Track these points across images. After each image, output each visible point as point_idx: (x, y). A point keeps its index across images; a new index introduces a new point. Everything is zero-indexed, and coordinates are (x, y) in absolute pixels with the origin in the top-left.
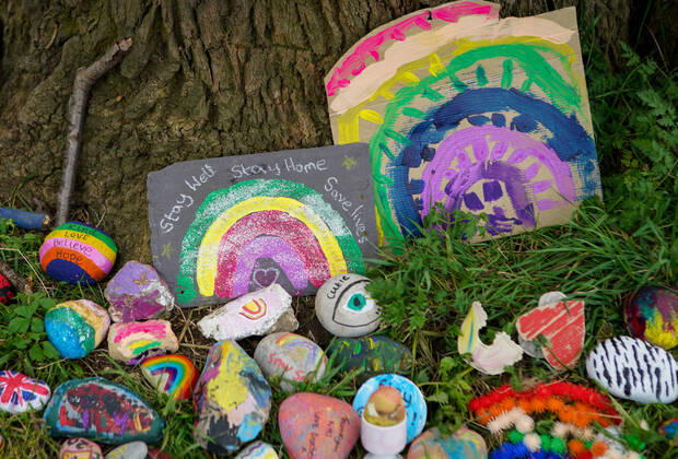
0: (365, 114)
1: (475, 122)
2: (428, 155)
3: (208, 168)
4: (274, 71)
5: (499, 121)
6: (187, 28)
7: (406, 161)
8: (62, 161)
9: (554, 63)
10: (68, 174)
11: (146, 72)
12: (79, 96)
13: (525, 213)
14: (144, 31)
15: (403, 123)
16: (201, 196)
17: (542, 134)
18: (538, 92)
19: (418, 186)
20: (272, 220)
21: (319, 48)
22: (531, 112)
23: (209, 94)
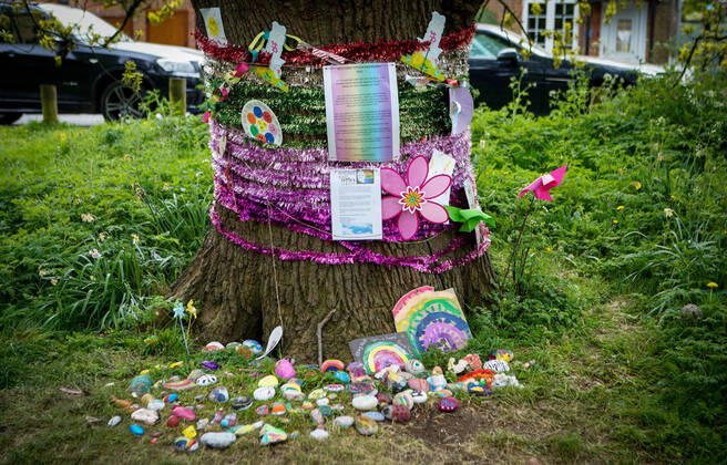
0: (405, 322)
1: (435, 322)
2: (424, 333)
3: (365, 340)
4: (376, 313)
5: (440, 321)
6: (350, 304)
7: (418, 335)
8: (317, 351)
9: (451, 304)
10: (320, 353)
11: (340, 319)
12: (319, 330)
13: (454, 346)
14: (338, 306)
15: (415, 325)
16: (365, 346)
17: (453, 324)
18: (450, 313)
19: (422, 342)
20: (386, 352)
21: (389, 305)
22: (449, 318)
23: (359, 322)
